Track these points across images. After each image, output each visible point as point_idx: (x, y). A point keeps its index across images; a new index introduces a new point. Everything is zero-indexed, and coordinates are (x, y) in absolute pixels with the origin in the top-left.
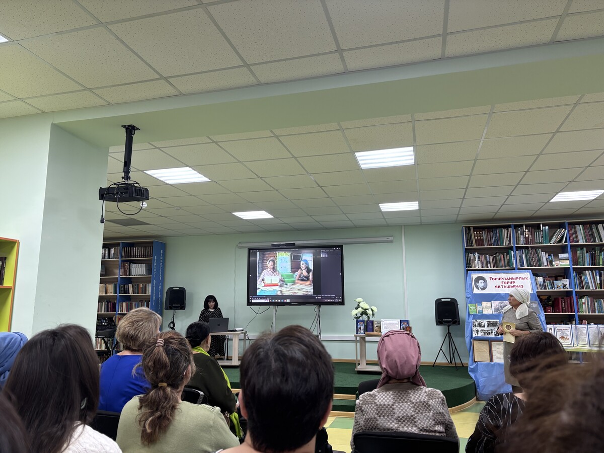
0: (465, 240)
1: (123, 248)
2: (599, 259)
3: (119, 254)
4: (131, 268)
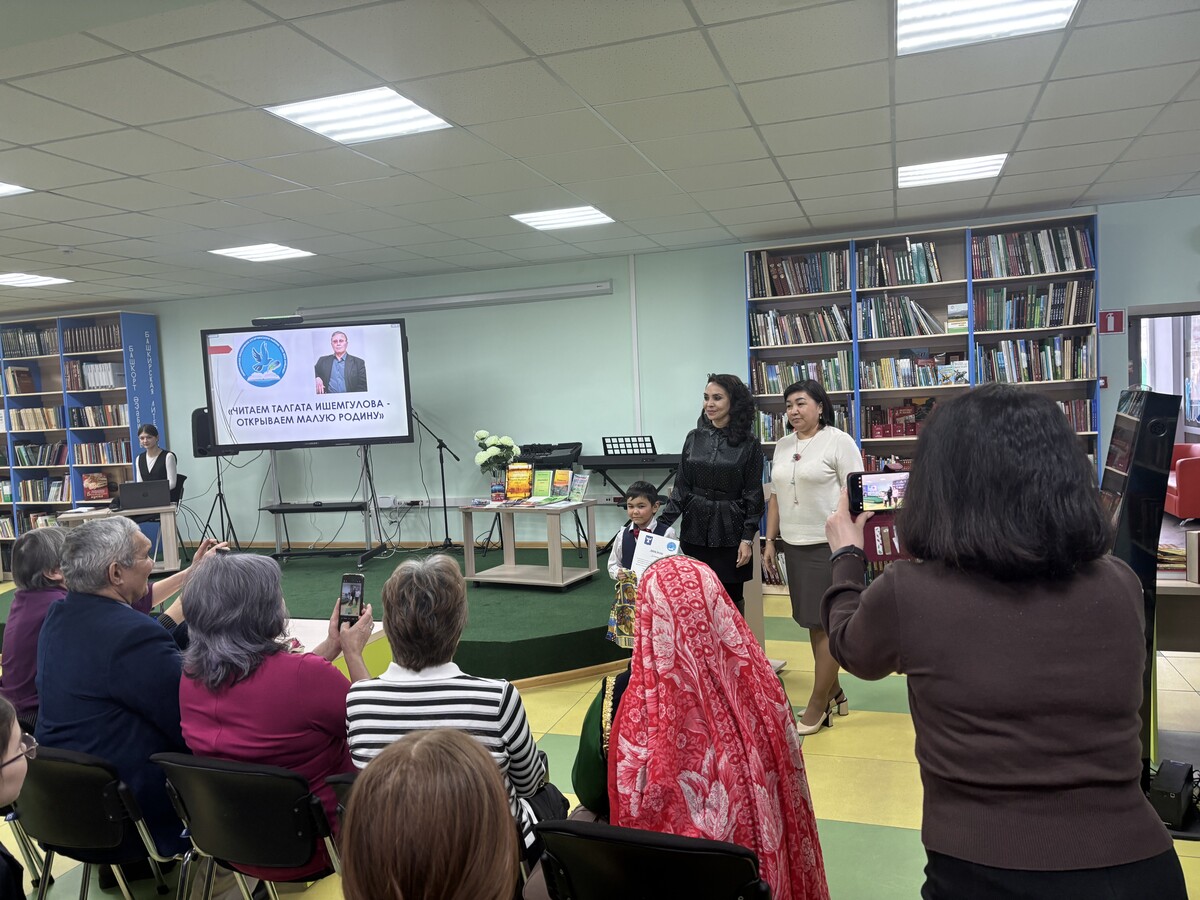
0: (748, 284)
1: (63, 331)
2: (1032, 314)
3: (58, 344)
4: (85, 373)
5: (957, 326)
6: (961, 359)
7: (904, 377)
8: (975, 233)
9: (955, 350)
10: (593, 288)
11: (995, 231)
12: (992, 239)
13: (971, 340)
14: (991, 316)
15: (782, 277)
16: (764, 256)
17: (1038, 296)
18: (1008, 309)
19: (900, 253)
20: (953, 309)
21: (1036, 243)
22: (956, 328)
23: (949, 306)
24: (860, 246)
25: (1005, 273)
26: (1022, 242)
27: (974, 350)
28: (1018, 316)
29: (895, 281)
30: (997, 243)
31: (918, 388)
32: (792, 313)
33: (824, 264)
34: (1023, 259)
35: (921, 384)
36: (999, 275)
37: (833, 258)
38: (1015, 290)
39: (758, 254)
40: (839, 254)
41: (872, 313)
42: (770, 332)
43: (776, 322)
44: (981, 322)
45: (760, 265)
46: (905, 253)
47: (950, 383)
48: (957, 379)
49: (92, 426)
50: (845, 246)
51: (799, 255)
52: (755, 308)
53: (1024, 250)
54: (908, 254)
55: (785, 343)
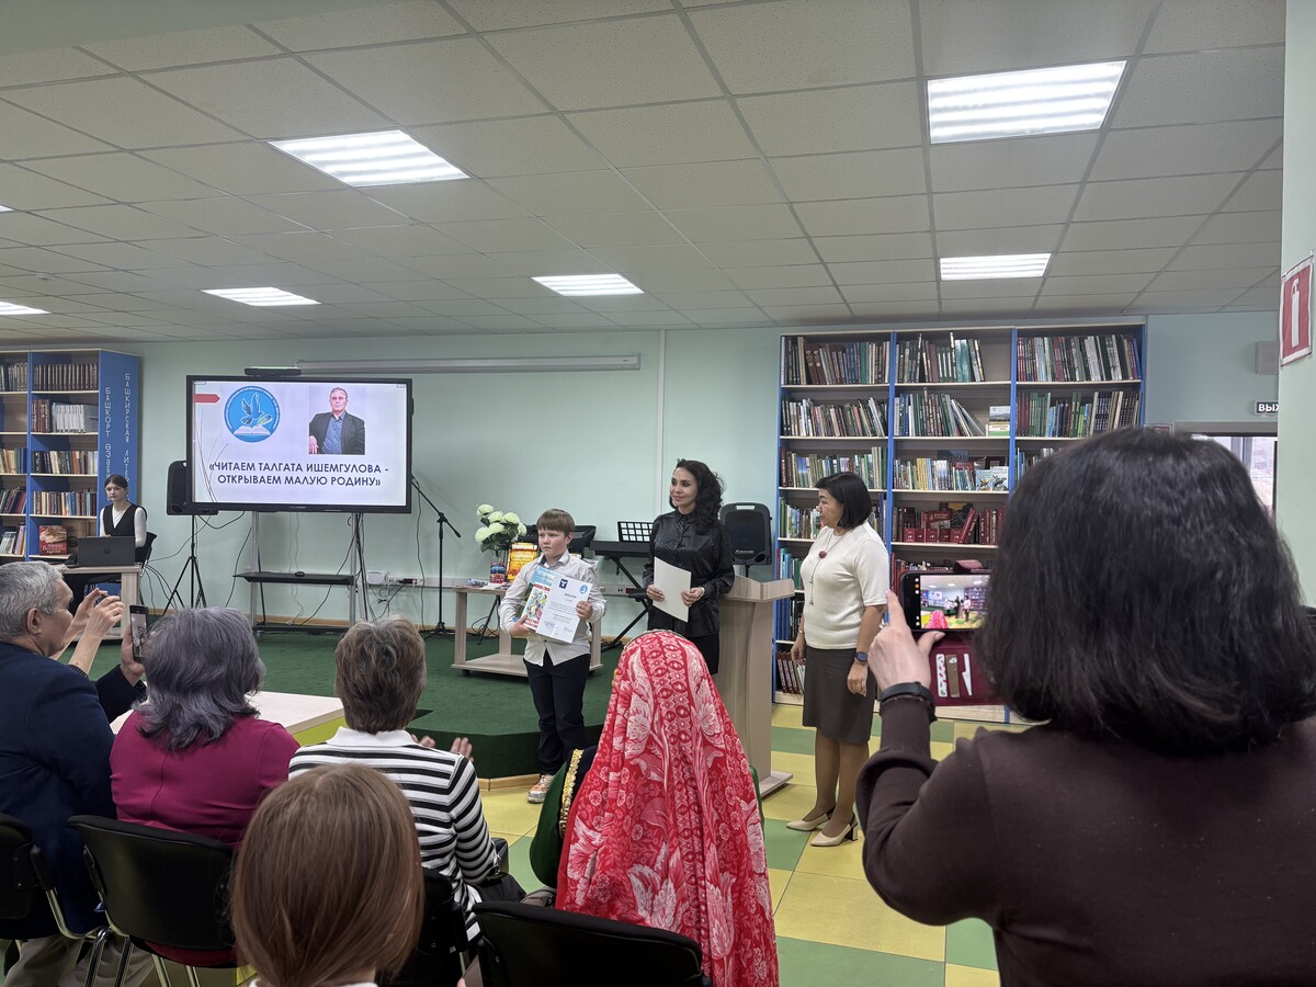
0: (783, 370)
1: (35, 366)
2: (1076, 423)
3: (28, 380)
4: (54, 414)
5: (998, 429)
6: (1002, 464)
7: (940, 480)
8: (1021, 333)
9: (994, 455)
10: (620, 361)
11: (1041, 333)
12: (1038, 341)
13: (1012, 445)
14: (1034, 422)
15: (818, 365)
16: (801, 342)
17: (1083, 404)
18: (1051, 415)
19: (943, 349)
20: (995, 411)
21: (1082, 348)
22: (997, 431)
23: (991, 408)
24: (902, 339)
25: (1050, 376)
26: (1069, 347)
27: (1015, 456)
28: (1061, 423)
29: (936, 377)
30: (1043, 345)
31: (955, 491)
32: (826, 404)
33: (863, 354)
34: (1069, 364)
35: (957, 488)
36: (1044, 379)
37: (872, 349)
38: (1061, 396)
39: (794, 339)
40: (879, 345)
41: (911, 410)
42: (802, 421)
43: (809, 412)
44: (1023, 428)
45: (796, 351)
46: (948, 349)
47: (988, 489)
48: (995, 485)
49: (56, 472)
50: (886, 337)
51: (839, 344)
52: (789, 396)
53: (1070, 354)
54: (951, 349)
55: (818, 434)
